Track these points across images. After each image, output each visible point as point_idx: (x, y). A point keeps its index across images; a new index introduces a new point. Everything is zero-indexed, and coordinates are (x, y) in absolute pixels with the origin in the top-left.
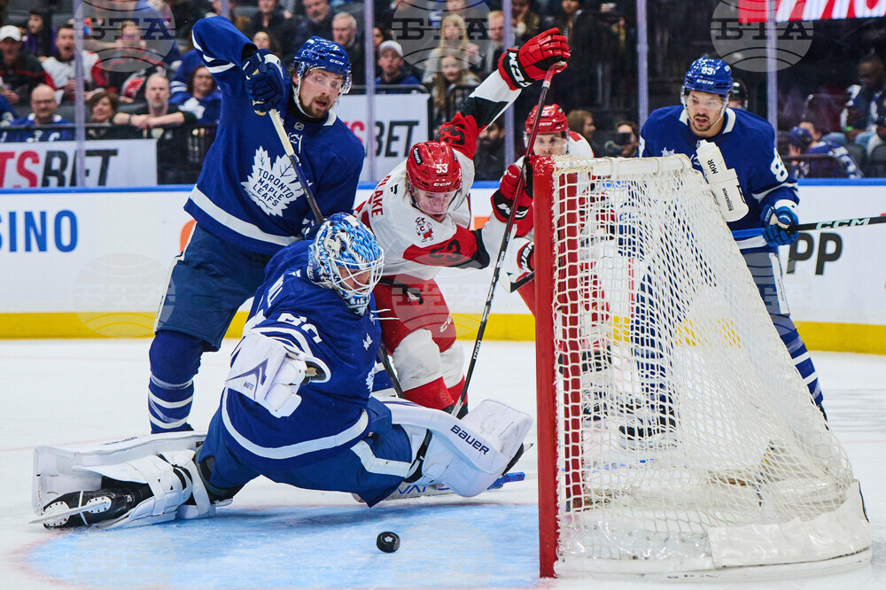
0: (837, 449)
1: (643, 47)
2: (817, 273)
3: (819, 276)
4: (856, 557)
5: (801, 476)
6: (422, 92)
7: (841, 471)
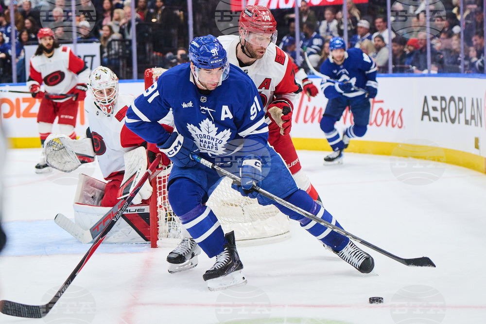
1: (191, 22)
4: (284, 235)
6: (97, 42)
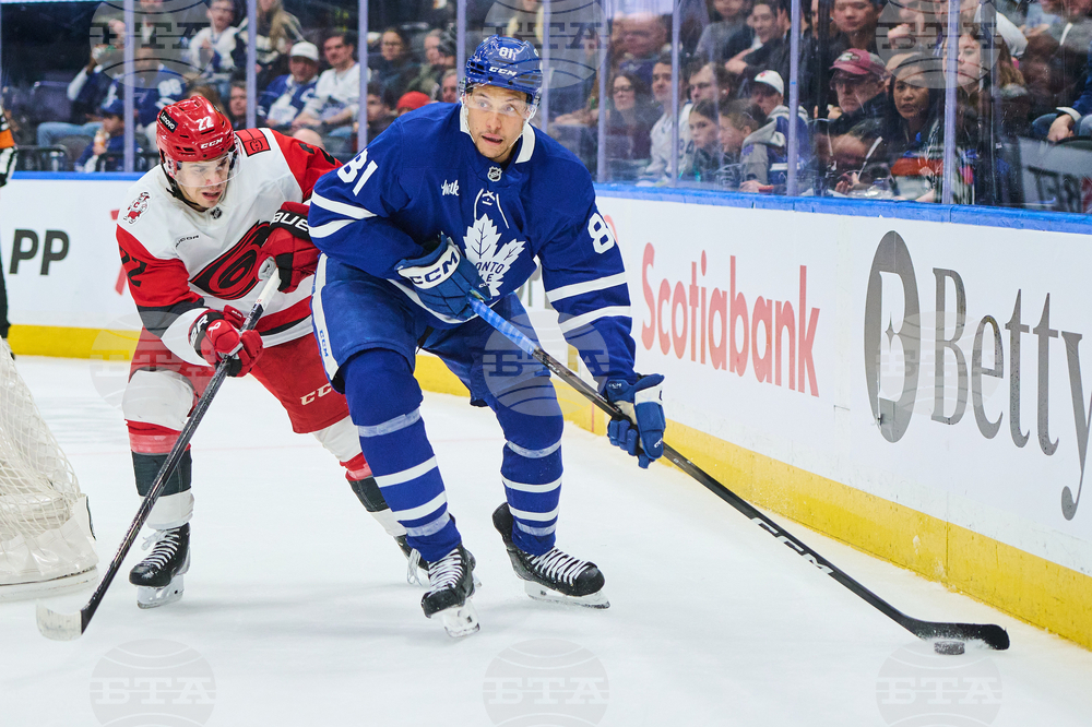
0: (63, 462)
2: (42, 273)
3: (44, 277)
5: (24, 491)
7: (67, 485)
